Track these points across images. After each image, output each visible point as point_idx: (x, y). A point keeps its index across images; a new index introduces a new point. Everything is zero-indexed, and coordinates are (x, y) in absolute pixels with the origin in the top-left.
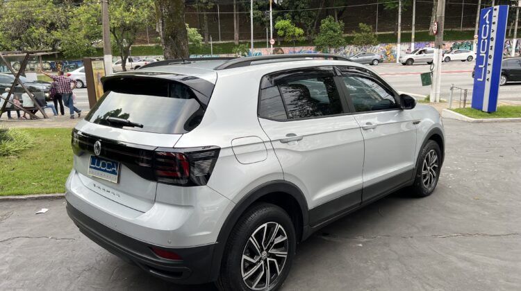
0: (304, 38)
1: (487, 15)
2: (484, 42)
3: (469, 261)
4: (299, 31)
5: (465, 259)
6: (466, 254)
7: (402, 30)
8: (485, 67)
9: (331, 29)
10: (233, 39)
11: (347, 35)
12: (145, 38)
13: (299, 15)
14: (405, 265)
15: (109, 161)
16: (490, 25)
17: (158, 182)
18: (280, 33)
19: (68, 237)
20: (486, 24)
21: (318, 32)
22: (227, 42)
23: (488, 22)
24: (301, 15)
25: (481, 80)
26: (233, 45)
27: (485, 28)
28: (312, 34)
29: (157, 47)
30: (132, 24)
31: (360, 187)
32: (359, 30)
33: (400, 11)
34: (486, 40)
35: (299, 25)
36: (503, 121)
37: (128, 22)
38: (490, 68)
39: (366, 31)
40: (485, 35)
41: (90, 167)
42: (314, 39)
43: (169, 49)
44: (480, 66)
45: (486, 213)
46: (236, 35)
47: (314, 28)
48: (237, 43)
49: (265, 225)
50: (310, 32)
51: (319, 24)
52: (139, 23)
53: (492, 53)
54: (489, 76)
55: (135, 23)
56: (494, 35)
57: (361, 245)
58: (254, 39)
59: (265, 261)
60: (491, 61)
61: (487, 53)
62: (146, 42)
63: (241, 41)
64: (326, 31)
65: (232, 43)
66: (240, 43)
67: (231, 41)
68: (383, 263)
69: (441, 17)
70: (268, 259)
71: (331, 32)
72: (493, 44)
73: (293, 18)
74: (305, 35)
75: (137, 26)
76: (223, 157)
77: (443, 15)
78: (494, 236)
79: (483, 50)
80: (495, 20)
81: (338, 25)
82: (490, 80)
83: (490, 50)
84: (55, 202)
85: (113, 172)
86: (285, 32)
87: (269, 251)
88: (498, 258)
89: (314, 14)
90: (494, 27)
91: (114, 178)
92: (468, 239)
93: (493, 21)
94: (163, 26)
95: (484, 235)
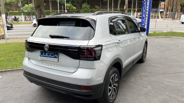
0: (76, 11)
1: (145, 3)
2: (144, 12)
3: (170, 82)
4: (75, 8)
5: (169, 82)
6: (168, 80)
7: (109, 9)
8: (145, 20)
9: (86, 8)
10: (49, 10)
11: (91, 10)
12: (13, 9)
13: (74, 2)
14: (152, 85)
15: (52, 53)
16: (146, 6)
17: (80, 59)
18: (68, 8)
19: (17, 87)
20: (145, 6)
21: (81, 8)
22: (47, 11)
23: (145, 5)
24: (75, 2)
25: (144, 24)
26: (50, 12)
27: (145, 7)
28: (79, 9)
29: (19, 12)
30: (9, 3)
31: (133, 60)
32: (95, 8)
33: (108, 2)
34: (145, 12)
35: (74, 6)
36: (151, 38)
37: (8, 2)
38: (146, 21)
39: (97, 9)
40: (144, 10)
41: (40, 56)
42: (80, 11)
43: (37, 11)
44: (143, 20)
45: (165, 67)
46: (51, 8)
47: (80, 7)
48: (51, 11)
49: (113, 75)
50: (78, 8)
51: (81, 6)
52: (13, 3)
53: (147, 16)
54: (146, 23)
55: (11, 2)
56: (147, 10)
57: (133, 80)
58: (59, 10)
59: (113, 88)
60: (147, 18)
61: (145, 16)
62: (14, 10)
63: (53, 11)
64: (84, 8)
65: (49, 11)
66: (52, 12)
67: (48, 11)
68: (144, 85)
69: (127, 4)
70: (114, 87)
71: (86, 9)
72: (147, 13)
73: (72, 3)
74: (76, 9)
75: (11, 3)
76: (104, 49)
77: (127, 3)
78: (172, 73)
79: (144, 15)
80: (148, 5)
81: (88, 6)
82: (147, 25)
83: (146, 15)
84: (3, 73)
85: (55, 57)
86: (70, 8)
87: (114, 85)
88: (177, 80)
89: (79, 2)
90: (148, 7)
91: (56, 60)
92: (165, 75)
93: (147, 5)
94: (35, 2)
95: (169, 73)
